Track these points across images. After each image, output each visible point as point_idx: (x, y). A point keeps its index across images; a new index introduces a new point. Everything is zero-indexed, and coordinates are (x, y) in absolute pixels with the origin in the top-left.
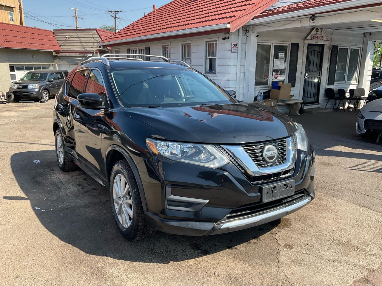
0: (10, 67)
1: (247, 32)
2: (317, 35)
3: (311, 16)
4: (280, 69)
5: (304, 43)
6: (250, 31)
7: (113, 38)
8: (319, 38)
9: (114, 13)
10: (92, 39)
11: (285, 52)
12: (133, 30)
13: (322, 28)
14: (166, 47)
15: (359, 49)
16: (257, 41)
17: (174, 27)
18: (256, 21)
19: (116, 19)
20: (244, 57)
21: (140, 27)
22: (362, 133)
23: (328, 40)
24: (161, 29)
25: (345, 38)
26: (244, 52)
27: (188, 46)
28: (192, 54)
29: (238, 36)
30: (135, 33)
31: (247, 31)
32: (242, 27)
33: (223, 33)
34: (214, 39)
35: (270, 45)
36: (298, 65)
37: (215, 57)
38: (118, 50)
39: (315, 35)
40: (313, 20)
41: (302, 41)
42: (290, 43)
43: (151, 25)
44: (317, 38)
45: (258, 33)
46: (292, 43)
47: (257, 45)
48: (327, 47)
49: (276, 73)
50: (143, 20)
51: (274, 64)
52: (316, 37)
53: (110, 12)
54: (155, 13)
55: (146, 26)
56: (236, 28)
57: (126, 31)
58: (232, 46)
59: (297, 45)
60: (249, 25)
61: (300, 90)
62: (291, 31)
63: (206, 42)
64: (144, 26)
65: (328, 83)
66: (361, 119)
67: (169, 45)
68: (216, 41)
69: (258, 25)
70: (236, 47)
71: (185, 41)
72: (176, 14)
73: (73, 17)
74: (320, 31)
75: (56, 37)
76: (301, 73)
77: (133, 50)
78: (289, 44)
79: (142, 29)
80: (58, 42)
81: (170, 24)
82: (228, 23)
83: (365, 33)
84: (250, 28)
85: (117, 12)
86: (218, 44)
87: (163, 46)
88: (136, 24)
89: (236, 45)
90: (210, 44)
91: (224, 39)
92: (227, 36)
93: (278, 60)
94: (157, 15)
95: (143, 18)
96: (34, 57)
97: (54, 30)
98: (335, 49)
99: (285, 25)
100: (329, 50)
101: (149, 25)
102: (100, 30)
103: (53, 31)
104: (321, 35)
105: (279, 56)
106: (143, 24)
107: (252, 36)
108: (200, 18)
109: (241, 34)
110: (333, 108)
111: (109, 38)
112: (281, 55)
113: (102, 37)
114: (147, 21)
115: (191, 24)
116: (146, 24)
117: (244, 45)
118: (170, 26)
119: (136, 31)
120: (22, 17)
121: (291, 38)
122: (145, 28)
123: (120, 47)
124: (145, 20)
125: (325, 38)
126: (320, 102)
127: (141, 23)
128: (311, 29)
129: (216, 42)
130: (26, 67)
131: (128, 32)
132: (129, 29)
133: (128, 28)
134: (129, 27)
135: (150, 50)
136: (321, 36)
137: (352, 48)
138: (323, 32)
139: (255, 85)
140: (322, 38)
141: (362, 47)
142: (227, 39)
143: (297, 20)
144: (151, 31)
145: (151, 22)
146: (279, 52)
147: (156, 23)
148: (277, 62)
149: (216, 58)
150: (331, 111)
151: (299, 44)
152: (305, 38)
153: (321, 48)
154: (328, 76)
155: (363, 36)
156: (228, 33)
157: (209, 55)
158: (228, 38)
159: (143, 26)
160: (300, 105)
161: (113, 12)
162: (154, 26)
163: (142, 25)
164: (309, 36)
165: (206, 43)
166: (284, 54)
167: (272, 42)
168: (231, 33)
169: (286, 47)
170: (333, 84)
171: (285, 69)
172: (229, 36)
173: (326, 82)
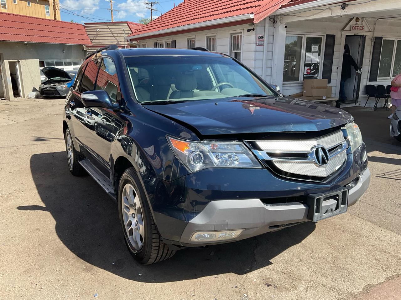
0: (40, 62)
2: (357, 25)
3: (342, 4)
4: (313, 64)
5: (341, 35)
6: (278, 22)
7: (141, 31)
8: (360, 28)
9: (151, 5)
10: (123, 32)
11: (319, 44)
12: (161, 22)
13: (363, 18)
14: (192, 40)
16: (285, 32)
17: (199, 18)
18: (283, 11)
19: (153, 10)
20: (270, 49)
21: (168, 19)
22: (395, 136)
23: (370, 31)
24: (186, 21)
25: (390, 28)
26: (271, 45)
27: (213, 39)
28: (217, 47)
29: (265, 27)
30: (162, 25)
31: (274, 21)
32: (270, 17)
33: (248, 24)
34: (239, 31)
36: (334, 59)
37: (240, 50)
38: (146, 44)
39: (355, 26)
40: (343, 8)
41: (340, 32)
43: (178, 16)
44: (356, 29)
45: (287, 23)
46: (327, 35)
47: (286, 36)
48: (369, 38)
49: (308, 68)
50: (172, 12)
51: (306, 58)
52: (356, 27)
53: (146, 3)
54: (186, 4)
55: (173, 18)
56: (261, 18)
57: (155, 23)
58: (258, 39)
59: (333, 36)
60: (276, 15)
61: (336, 87)
62: (326, 22)
63: (231, 34)
64: (172, 18)
65: (370, 79)
66: (394, 120)
67: (194, 38)
68: (241, 33)
69: (286, 15)
70: (263, 39)
71: (211, 33)
72: (205, 4)
73: (109, 10)
74: (360, 20)
75: (86, 31)
76: (338, 67)
77: (160, 44)
78: (324, 36)
79: (169, 21)
80: (89, 36)
81: (196, 15)
82: (251, 13)
84: (278, 18)
85: (154, 4)
86: (243, 36)
87: (188, 39)
88: (165, 16)
89: (263, 37)
90: (236, 36)
91: (249, 31)
92: (252, 27)
93: (312, 53)
94: (186, 6)
95: (173, 10)
96: (64, 52)
97: (85, 23)
98: (378, 41)
99: (315, 14)
100: (372, 41)
101: (176, 17)
102: (131, 23)
103: (84, 25)
104: (362, 25)
105: (313, 48)
106: (172, 16)
107: (280, 27)
108: (226, 8)
109: (267, 25)
110: (374, 107)
111: (138, 31)
112: (315, 48)
113: (133, 30)
114: (175, 13)
115: (216, 15)
116: (174, 15)
117: (271, 37)
118: (195, 17)
119: (163, 24)
120: (56, 11)
121: (326, 29)
122: (172, 20)
123: (147, 40)
124: (175, 11)
125: (366, 29)
126: (359, 100)
127: (170, 14)
128: (350, 19)
129: (241, 35)
130: (57, 62)
131: (157, 24)
132: (157, 22)
133: (156, 20)
134: (158, 20)
135: (176, 44)
136: (362, 26)
137: (399, 39)
138: (365, 22)
139: (283, 81)
140: (363, 28)
142: (252, 30)
143: (327, 9)
144: (177, 23)
145: (179, 14)
146: (312, 44)
147: (183, 15)
148: (309, 55)
149: (241, 52)
150: (372, 110)
151: (335, 35)
152: (343, 29)
153: (361, 40)
154: (369, 71)
156: (252, 24)
157: (234, 49)
158: (254, 30)
159: (170, 18)
160: (336, 103)
161: (150, 3)
162: (180, 18)
163: (170, 16)
164: (347, 26)
166: (317, 46)
167: (303, 33)
168: (255, 25)
169: (320, 39)
170: (376, 81)
171: (319, 63)
172: (255, 28)
173: (367, 78)
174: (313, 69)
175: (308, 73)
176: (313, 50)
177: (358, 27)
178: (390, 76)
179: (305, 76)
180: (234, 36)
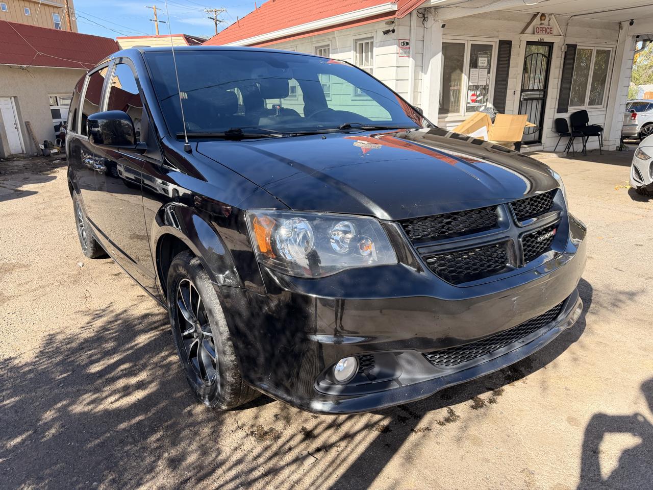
1: (424, 20)
2: (541, 26)
4: (480, 86)
5: (520, 41)
6: (431, 19)
8: (546, 31)
9: (214, 13)
11: (488, 56)
13: (550, 14)
15: (610, 51)
16: (441, 36)
17: (301, 18)
19: (218, 22)
20: (420, 64)
23: (560, 35)
25: (588, 31)
26: (420, 56)
27: (325, 51)
29: (410, 26)
30: (240, 34)
31: (425, 18)
32: (417, 11)
34: (369, 35)
35: (464, 44)
36: (509, 79)
37: (370, 65)
39: (537, 26)
41: (518, 37)
42: (498, 40)
44: (541, 32)
45: (444, 21)
46: (500, 41)
47: (443, 43)
48: (559, 47)
49: (473, 92)
50: (253, 15)
51: (471, 77)
52: (541, 29)
55: (257, 23)
56: (407, 10)
58: (401, 46)
59: (509, 43)
60: (428, 8)
62: (499, 20)
63: (356, 41)
64: (255, 23)
65: (558, 109)
68: (373, 37)
69: (444, 7)
70: (408, 46)
71: (321, 41)
74: (547, 19)
76: (514, 94)
78: (496, 42)
79: (251, 28)
82: (392, 3)
83: (623, 23)
84: (430, 13)
85: (219, 12)
86: (376, 43)
89: (407, 44)
90: (362, 44)
91: (386, 32)
92: (391, 28)
93: (477, 70)
94: (276, 5)
95: (254, 13)
98: (571, 50)
99: (493, 2)
100: (562, 52)
104: (549, 25)
105: (480, 62)
106: (253, 21)
107: (434, 26)
109: (414, 25)
110: (565, 151)
112: (482, 61)
114: (259, 16)
115: (330, 11)
116: (257, 20)
117: (421, 42)
118: (295, 17)
121: (498, 31)
124: (257, 14)
125: (555, 32)
126: (543, 141)
127: (250, 19)
128: (533, 15)
129: (372, 41)
131: (230, 34)
134: (232, 28)
136: (549, 27)
137: (599, 48)
138: (553, 20)
139: (440, 113)
140: (550, 30)
141: (615, 46)
142: (391, 32)
145: (264, 17)
146: (479, 55)
148: (475, 73)
149: (372, 68)
151: (511, 41)
152: (523, 32)
153: (547, 48)
154: (558, 98)
155: (617, 27)
156: (393, 22)
157: (361, 64)
158: (393, 31)
164: (529, 27)
165: (356, 43)
166: (486, 59)
167: (467, 38)
168: (396, 24)
169: (490, 47)
170: (566, 111)
171: (488, 85)
172: (395, 28)
173: (555, 108)
174: (479, 94)
175: (473, 101)
176: (480, 64)
177: (544, 29)
178: (585, 104)
179: (468, 105)
180: (360, 44)
